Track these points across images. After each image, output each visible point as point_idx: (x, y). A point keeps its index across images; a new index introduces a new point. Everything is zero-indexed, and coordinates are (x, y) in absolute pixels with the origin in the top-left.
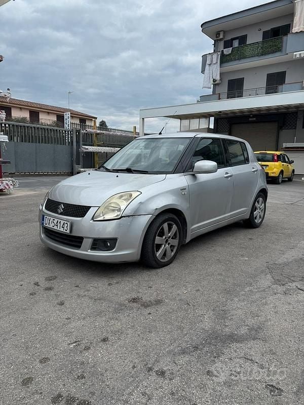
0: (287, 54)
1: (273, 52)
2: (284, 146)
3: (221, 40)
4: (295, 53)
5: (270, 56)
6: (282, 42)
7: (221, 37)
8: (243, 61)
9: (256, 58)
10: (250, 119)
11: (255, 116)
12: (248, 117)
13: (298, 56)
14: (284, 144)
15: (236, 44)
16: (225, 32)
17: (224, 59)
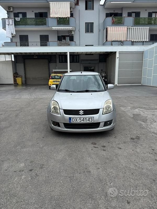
0: (49, 27)
1: (42, 25)
2: (53, 71)
3: (12, 12)
4: (53, 27)
5: (41, 26)
6: (46, 20)
7: (12, 10)
8: (27, 26)
9: (34, 26)
10: (34, 57)
11: (36, 56)
12: (33, 56)
13: (54, 29)
14: (53, 70)
15: (21, 16)
16: (13, 8)
17: (16, 23)
